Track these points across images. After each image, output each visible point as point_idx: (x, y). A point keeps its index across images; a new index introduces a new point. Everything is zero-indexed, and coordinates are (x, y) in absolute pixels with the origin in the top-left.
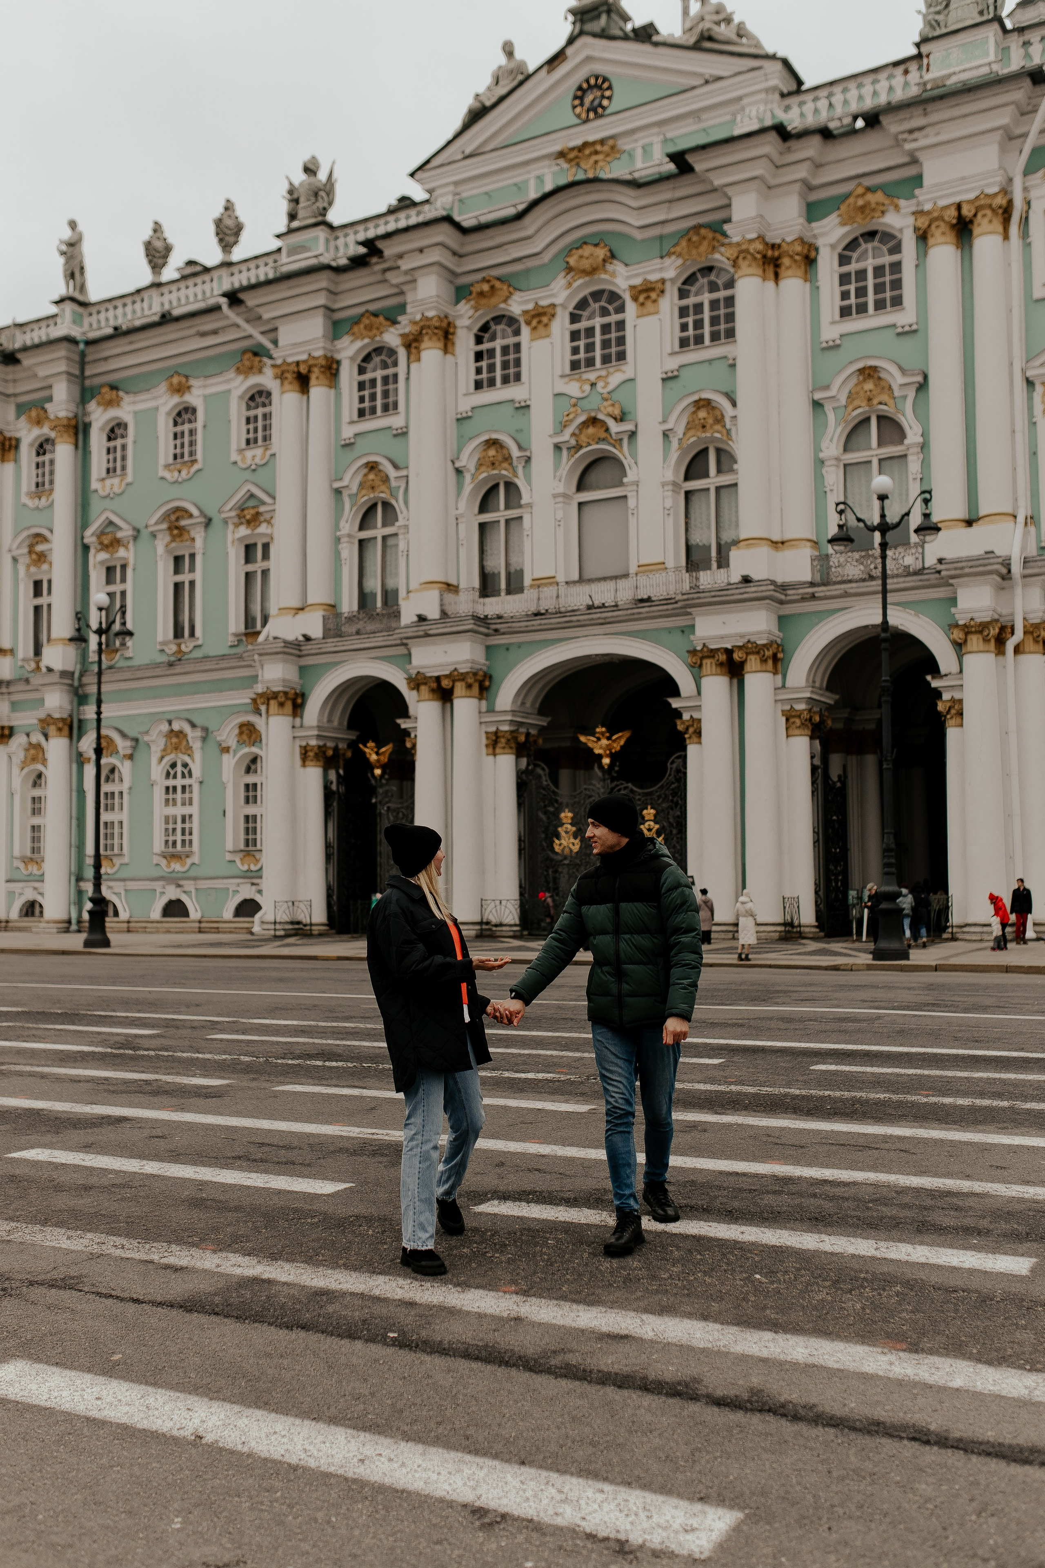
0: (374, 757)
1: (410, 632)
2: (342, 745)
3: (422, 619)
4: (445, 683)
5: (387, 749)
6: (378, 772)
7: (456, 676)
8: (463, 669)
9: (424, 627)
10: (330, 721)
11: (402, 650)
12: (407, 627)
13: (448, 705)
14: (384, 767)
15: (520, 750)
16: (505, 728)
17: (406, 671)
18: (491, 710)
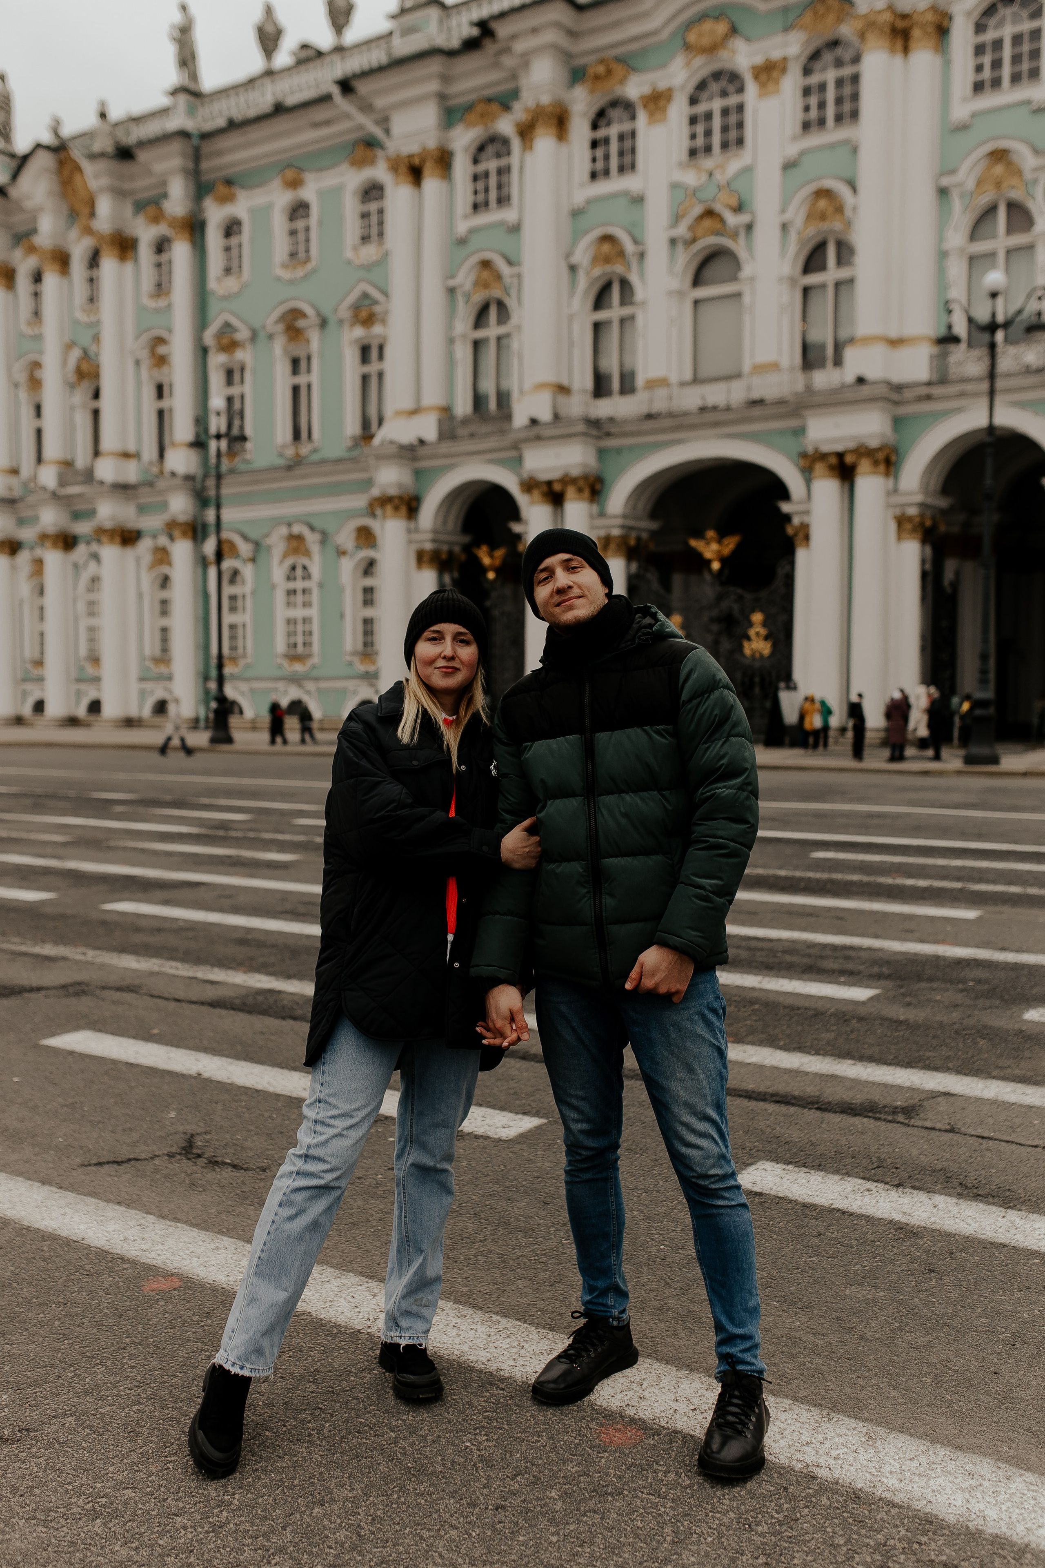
0: (486, 561)
1: (522, 435)
2: (457, 549)
3: (534, 422)
4: (557, 487)
5: (500, 553)
6: (491, 575)
7: (567, 480)
8: (575, 472)
9: (536, 430)
10: (445, 523)
11: (514, 453)
12: (520, 430)
13: (559, 511)
14: (498, 571)
15: (631, 553)
16: (616, 532)
17: (518, 474)
18: (602, 514)
